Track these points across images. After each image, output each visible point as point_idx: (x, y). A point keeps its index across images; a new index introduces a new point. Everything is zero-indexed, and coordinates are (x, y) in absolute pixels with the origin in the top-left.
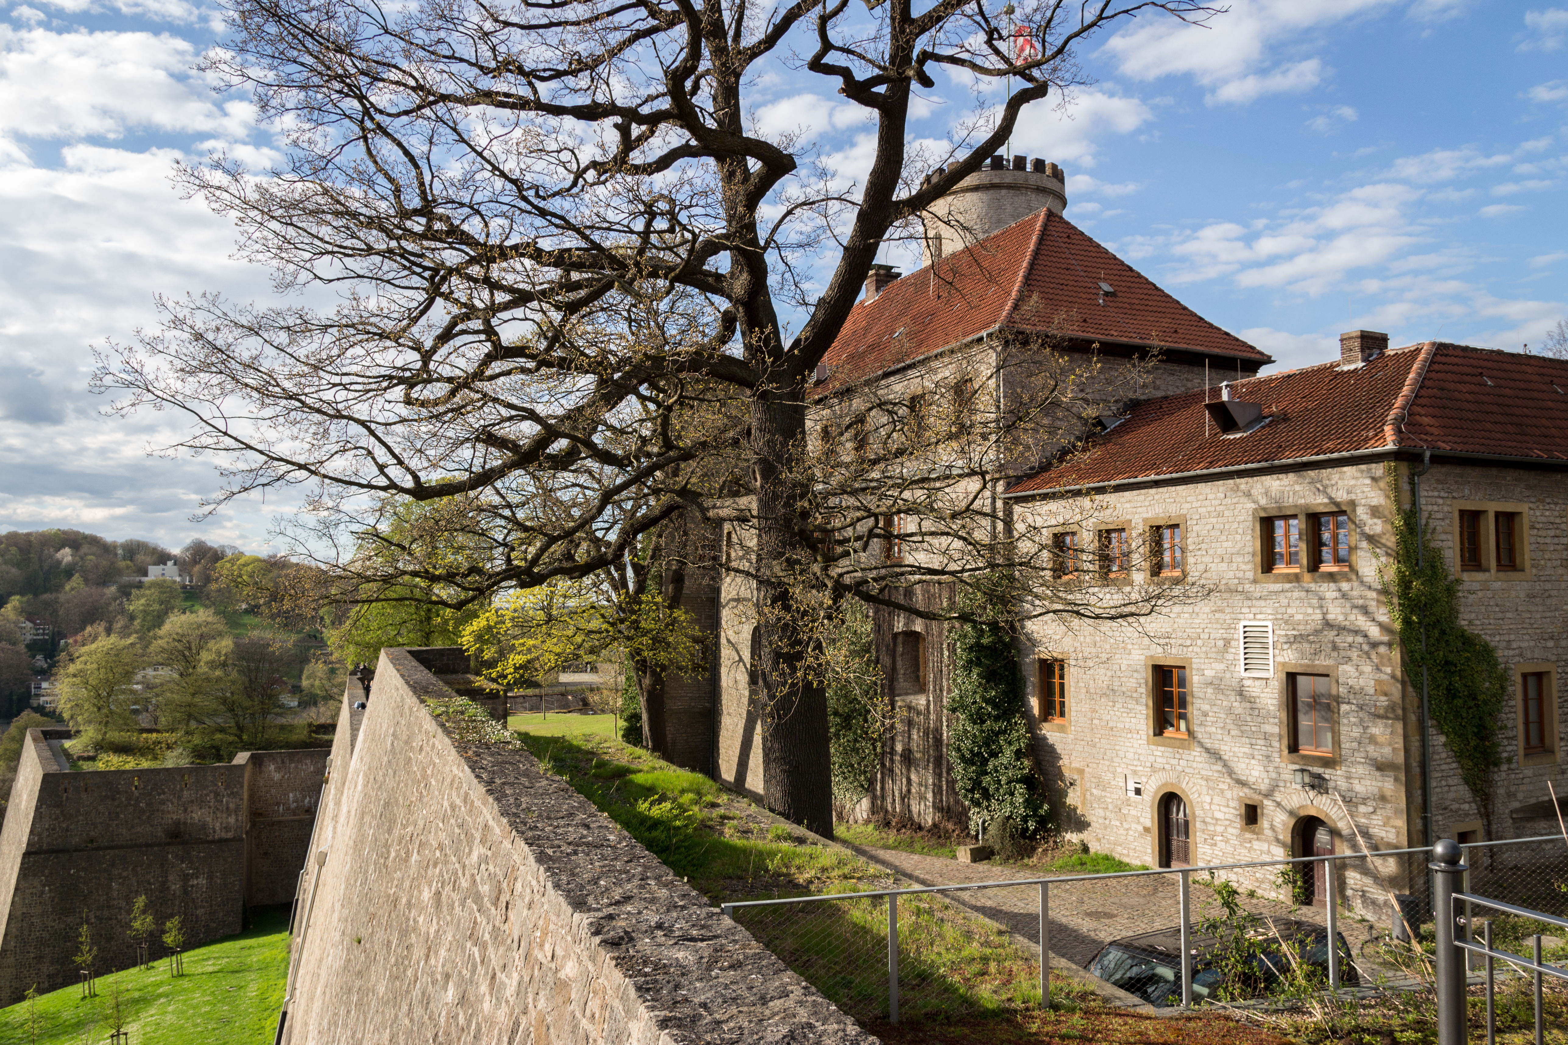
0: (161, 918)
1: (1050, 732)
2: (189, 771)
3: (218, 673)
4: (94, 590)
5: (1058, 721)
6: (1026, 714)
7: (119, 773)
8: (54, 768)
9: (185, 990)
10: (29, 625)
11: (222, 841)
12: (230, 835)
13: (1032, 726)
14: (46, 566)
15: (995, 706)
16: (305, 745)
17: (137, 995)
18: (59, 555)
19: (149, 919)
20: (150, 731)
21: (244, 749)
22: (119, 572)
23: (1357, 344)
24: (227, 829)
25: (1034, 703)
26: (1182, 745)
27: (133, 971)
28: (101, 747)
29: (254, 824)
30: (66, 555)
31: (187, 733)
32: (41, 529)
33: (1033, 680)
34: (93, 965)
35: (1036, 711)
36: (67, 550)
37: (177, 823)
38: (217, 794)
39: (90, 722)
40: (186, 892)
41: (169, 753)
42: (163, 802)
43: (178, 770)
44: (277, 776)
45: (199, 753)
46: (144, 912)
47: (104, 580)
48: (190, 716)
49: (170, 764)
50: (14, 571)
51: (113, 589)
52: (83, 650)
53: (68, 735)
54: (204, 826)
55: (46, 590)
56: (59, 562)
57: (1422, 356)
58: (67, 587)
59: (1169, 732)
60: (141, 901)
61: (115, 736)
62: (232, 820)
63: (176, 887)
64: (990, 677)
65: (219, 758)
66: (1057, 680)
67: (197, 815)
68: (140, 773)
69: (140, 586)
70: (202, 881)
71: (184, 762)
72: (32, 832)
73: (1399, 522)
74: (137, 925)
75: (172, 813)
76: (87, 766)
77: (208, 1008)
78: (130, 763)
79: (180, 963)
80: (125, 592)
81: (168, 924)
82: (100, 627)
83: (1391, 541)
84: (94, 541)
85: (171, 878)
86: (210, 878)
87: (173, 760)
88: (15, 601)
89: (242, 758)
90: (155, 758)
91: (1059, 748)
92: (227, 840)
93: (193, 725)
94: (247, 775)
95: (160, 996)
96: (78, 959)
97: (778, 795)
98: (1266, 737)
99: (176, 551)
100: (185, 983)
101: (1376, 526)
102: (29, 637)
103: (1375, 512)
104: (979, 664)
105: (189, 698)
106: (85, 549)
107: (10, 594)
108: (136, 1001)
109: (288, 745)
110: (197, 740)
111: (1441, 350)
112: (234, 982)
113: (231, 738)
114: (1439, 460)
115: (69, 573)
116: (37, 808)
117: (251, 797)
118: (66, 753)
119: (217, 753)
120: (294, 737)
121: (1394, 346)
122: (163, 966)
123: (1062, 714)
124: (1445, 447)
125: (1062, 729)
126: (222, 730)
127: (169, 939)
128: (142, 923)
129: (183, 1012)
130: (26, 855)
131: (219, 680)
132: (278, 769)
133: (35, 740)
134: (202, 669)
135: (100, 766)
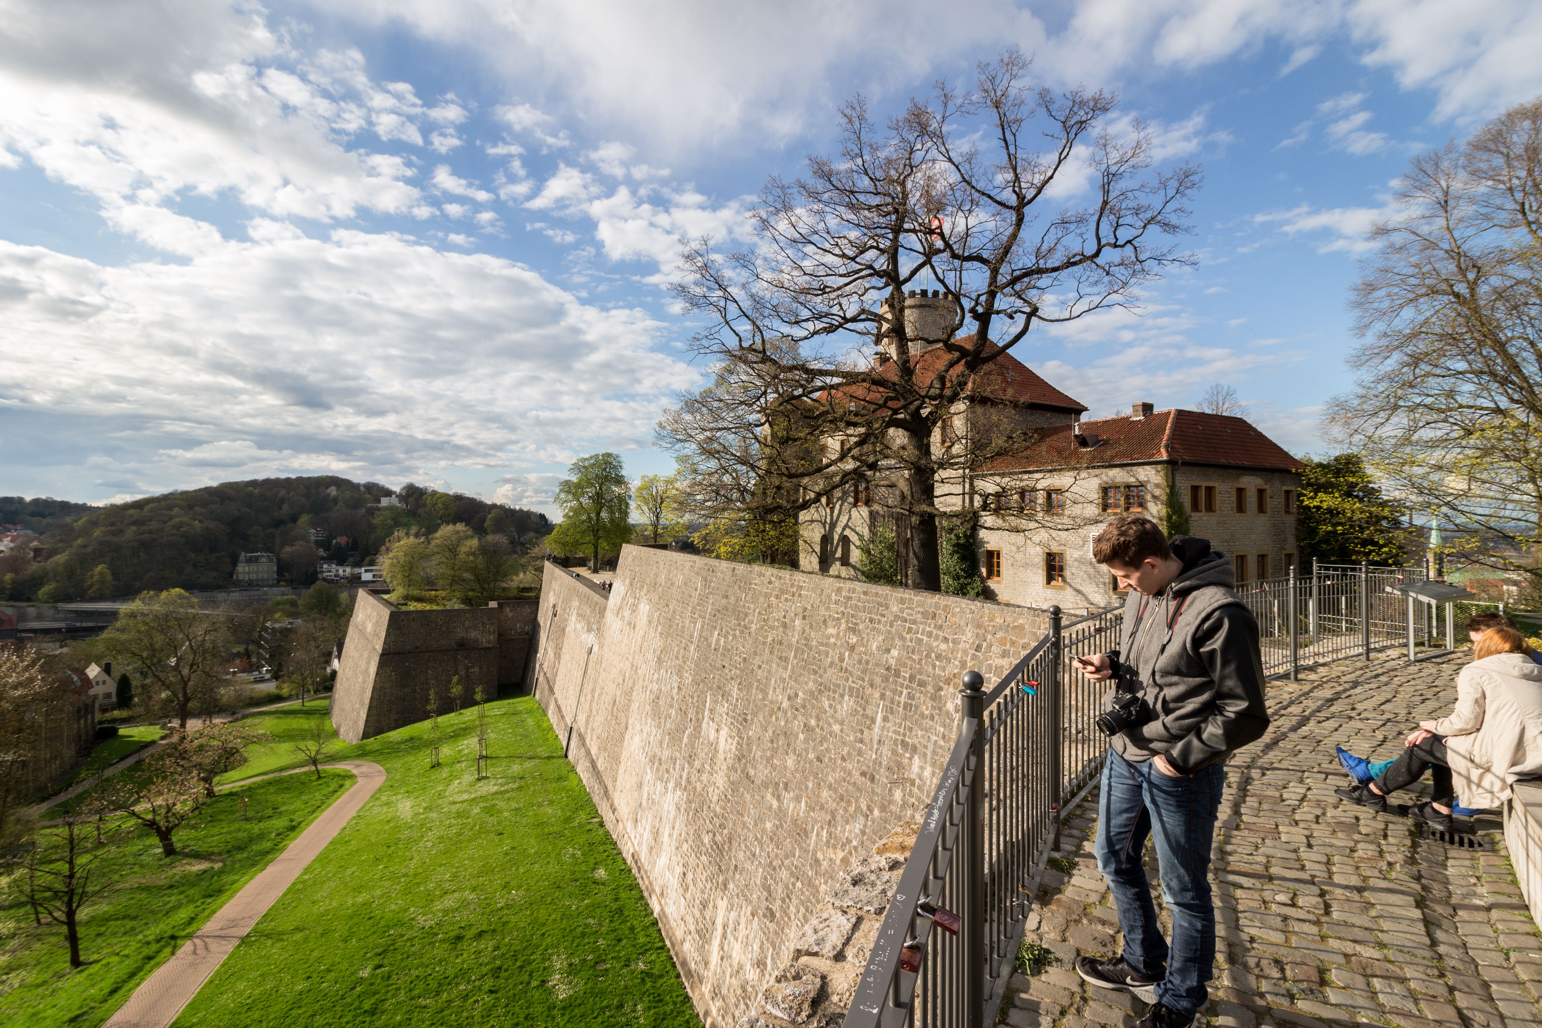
1: (992, 584)
2: (464, 611)
3: (471, 558)
4: (352, 511)
5: (996, 579)
6: (980, 576)
7: (423, 612)
11: (486, 649)
12: (490, 646)
13: (983, 581)
14: (321, 497)
15: (965, 572)
18: (328, 492)
20: (433, 590)
21: (492, 600)
22: (365, 501)
23: (1140, 408)
24: (489, 642)
25: (984, 571)
26: (1061, 588)
28: (407, 598)
29: (500, 640)
30: (332, 491)
31: (454, 591)
32: (314, 475)
33: (983, 559)
35: (985, 574)
36: (332, 488)
37: (462, 639)
38: (482, 623)
40: (468, 676)
41: (447, 602)
42: (454, 628)
43: (456, 611)
44: (510, 615)
45: (466, 602)
47: (357, 506)
49: (449, 608)
50: (303, 500)
51: (364, 510)
54: (477, 640)
55: (323, 511)
56: (330, 495)
57: (1172, 416)
58: (335, 509)
59: (1053, 583)
61: (416, 592)
62: (492, 637)
64: (963, 559)
65: (480, 605)
66: (995, 560)
67: (473, 634)
68: (435, 612)
69: (378, 508)
70: (476, 670)
71: (457, 607)
72: (385, 643)
73: (1168, 490)
74: (454, 690)
75: (460, 633)
76: (404, 608)
78: (427, 607)
83: (1164, 498)
85: (460, 668)
86: (481, 668)
88: (305, 517)
89: (493, 604)
91: (996, 591)
92: (488, 648)
93: (457, 587)
94: (497, 614)
98: (1105, 584)
99: (396, 489)
101: (1157, 492)
103: (1157, 486)
104: (957, 552)
106: (343, 487)
110: (462, 595)
111: (1180, 413)
114: (1184, 464)
115: (336, 501)
116: (387, 630)
117: (499, 626)
119: (477, 602)
120: (515, 594)
121: (1156, 411)
123: (998, 575)
124: (1187, 458)
125: (998, 582)
126: (473, 590)
128: (456, 690)
130: (382, 655)
132: (511, 611)
133: (369, 595)
134: (462, 556)
135: (412, 608)
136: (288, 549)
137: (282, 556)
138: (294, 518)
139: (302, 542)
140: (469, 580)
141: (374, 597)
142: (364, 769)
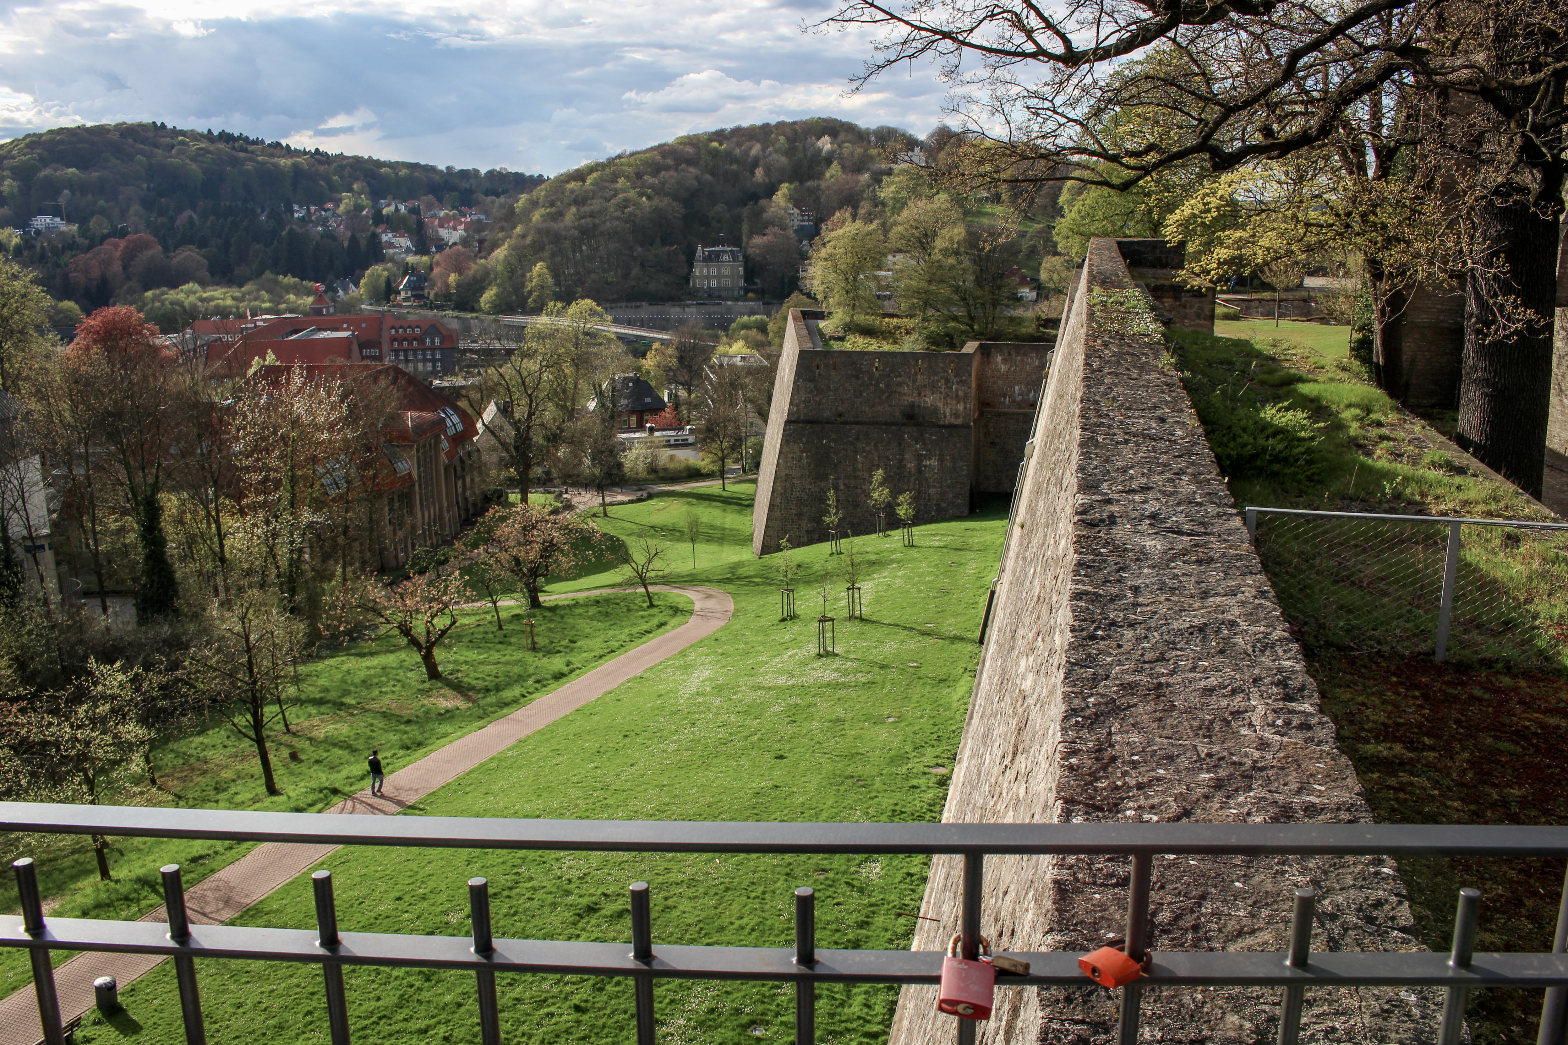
0: (894, 493)
2: (923, 356)
3: (951, 261)
4: (849, 177)
8: (808, 345)
9: (913, 560)
10: (796, 211)
11: (947, 427)
12: (959, 422)
14: (809, 154)
16: (1033, 338)
17: (873, 557)
18: (819, 144)
19: (886, 491)
20: (892, 316)
21: (975, 338)
22: (871, 159)
27: (874, 536)
28: (851, 328)
29: (981, 414)
30: (825, 144)
31: (924, 320)
34: (838, 526)
36: (827, 138)
37: (913, 405)
38: (947, 381)
39: (840, 305)
41: (906, 338)
43: (913, 355)
45: (933, 340)
46: (881, 484)
47: (858, 168)
48: (926, 304)
49: (906, 349)
50: (783, 159)
52: (836, 233)
53: (822, 316)
54: (936, 411)
55: (810, 177)
58: (828, 175)
60: (879, 474)
63: (911, 465)
65: (952, 346)
68: (881, 355)
69: (889, 172)
70: (934, 462)
71: (919, 348)
72: (792, 403)
74: (875, 495)
75: (908, 396)
77: (931, 578)
78: (874, 345)
79: (910, 535)
80: (877, 179)
81: (901, 498)
82: (847, 213)
84: (850, 128)
85: (907, 456)
87: (910, 344)
88: (785, 188)
89: (970, 347)
90: (895, 343)
92: (956, 426)
93: (930, 312)
94: (975, 364)
95: (893, 561)
96: (827, 519)
99: (922, 136)
100: (914, 553)
102: (796, 223)
105: (925, 284)
106: (842, 136)
107: (781, 182)
108: (872, 563)
109: (1016, 337)
110: (933, 327)
112: (955, 559)
113: (963, 327)
115: (828, 161)
116: (796, 382)
117: (979, 387)
118: (821, 334)
119: (951, 340)
120: (1024, 330)
122: (897, 535)
127: (902, 512)
128: (879, 495)
129: (910, 578)
131: (952, 268)
132: (1005, 361)
133: (795, 319)
134: (937, 256)
135: (848, 346)
136: (758, 240)
137: (750, 251)
138: (771, 190)
139: (776, 229)
140: (948, 302)
141: (801, 323)
142: (710, 604)
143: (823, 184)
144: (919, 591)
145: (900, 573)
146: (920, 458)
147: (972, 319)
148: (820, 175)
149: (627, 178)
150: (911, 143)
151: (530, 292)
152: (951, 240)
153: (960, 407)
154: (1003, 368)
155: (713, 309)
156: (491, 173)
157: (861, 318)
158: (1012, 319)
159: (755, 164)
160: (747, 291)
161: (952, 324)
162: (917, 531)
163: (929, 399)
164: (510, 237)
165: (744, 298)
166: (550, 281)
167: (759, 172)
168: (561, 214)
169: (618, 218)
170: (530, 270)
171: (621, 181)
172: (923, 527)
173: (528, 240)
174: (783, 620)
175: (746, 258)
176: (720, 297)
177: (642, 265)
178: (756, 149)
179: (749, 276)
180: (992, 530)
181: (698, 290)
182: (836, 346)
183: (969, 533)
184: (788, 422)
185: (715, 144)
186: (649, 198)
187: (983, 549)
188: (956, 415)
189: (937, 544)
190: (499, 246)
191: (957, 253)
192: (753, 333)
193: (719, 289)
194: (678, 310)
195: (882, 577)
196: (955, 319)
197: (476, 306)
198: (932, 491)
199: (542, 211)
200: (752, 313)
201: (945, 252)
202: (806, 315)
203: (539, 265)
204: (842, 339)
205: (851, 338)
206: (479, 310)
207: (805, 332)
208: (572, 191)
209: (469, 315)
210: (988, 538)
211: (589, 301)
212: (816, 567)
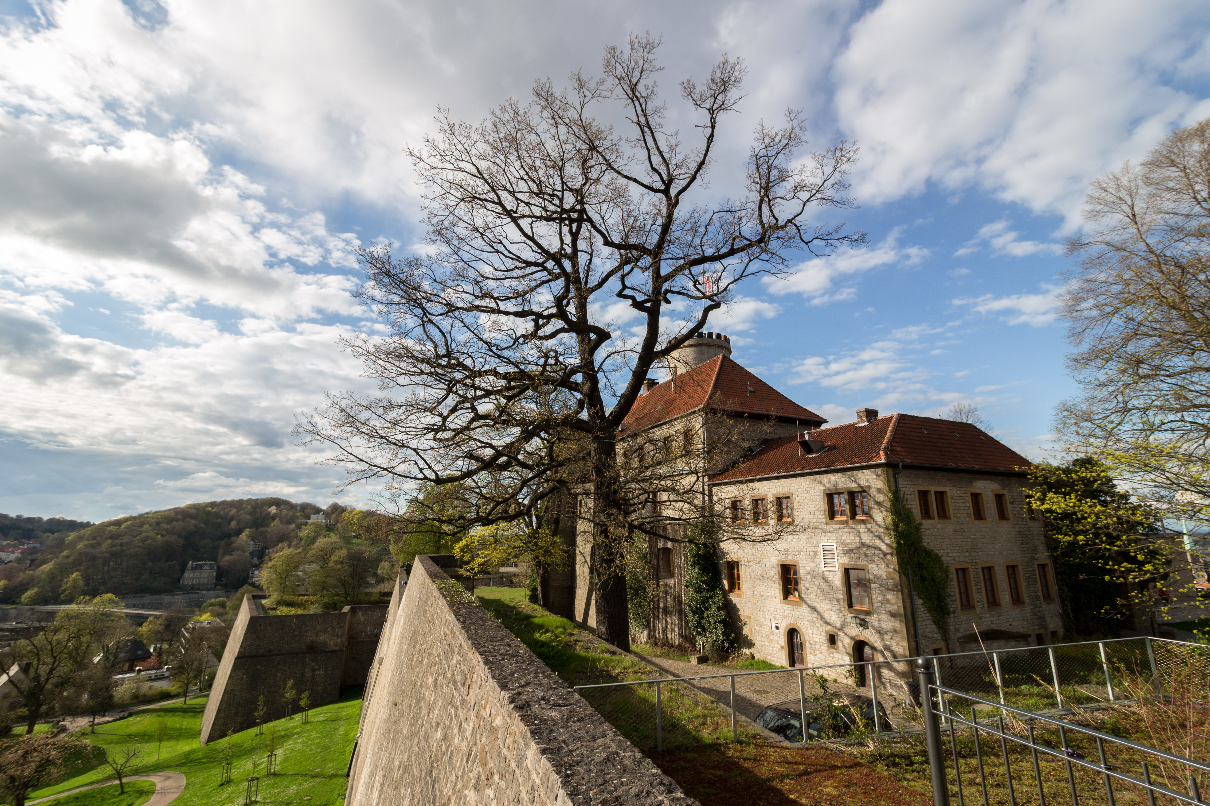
0: (299, 692)
2: (321, 615)
3: (339, 566)
4: (284, 526)
5: (737, 592)
7: (287, 616)
8: (256, 614)
9: (308, 731)
10: (252, 543)
11: (333, 651)
12: (337, 648)
13: (725, 594)
14: (263, 515)
15: (707, 585)
16: (377, 602)
17: (283, 733)
18: (270, 510)
19: (294, 692)
20: (304, 595)
21: (348, 604)
22: (297, 517)
27: (283, 720)
28: (281, 603)
29: (349, 644)
30: (273, 510)
31: (321, 596)
32: (263, 497)
33: (724, 571)
34: (263, 716)
35: (727, 587)
36: (274, 507)
37: (312, 642)
38: (333, 627)
39: (275, 590)
41: (312, 606)
42: (306, 631)
43: (315, 615)
45: (326, 606)
46: (291, 688)
47: (289, 522)
48: (324, 588)
49: (311, 612)
50: (248, 517)
51: (294, 525)
52: (278, 554)
53: (264, 597)
54: (325, 644)
55: (262, 526)
56: (270, 513)
58: (272, 525)
60: (290, 683)
61: (289, 598)
63: (308, 675)
64: (704, 570)
65: (336, 609)
66: (736, 572)
68: (297, 616)
69: (306, 524)
70: (322, 672)
71: (319, 611)
72: (241, 647)
75: (310, 637)
77: (318, 741)
78: (293, 611)
79: (307, 716)
80: (299, 527)
81: (303, 695)
82: (285, 544)
83: (888, 504)
84: (287, 503)
85: (306, 670)
87: (314, 610)
88: (247, 531)
89: (346, 609)
90: (305, 609)
91: (738, 606)
92: (335, 651)
93: (325, 592)
94: (348, 618)
95: (295, 734)
96: (256, 714)
97: (603, 629)
99: (324, 508)
100: (308, 727)
101: (880, 498)
102: (251, 549)
103: (879, 491)
104: (698, 564)
105: (323, 578)
106: (282, 507)
107: (245, 528)
108: (282, 737)
109: (369, 603)
110: (326, 600)
112: (333, 726)
113: (342, 599)
115: (274, 518)
116: (245, 634)
117: (349, 629)
118: (262, 606)
119: (335, 606)
120: (372, 599)
122: (298, 717)
123: (739, 589)
124: (908, 461)
125: (739, 596)
127: (302, 703)
129: (306, 743)
131: (339, 570)
132: (363, 615)
133: (248, 600)
134: (331, 564)
135: (278, 613)
136: (227, 558)
137: (222, 564)
138: (239, 532)
139: (239, 552)
140: (335, 586)
141: (252, 602)
142: (168, 783)
143: (269, 529)
144: (311, 750)
145: (299, 741)
146: (314, 670)
147: (347, 594)
148: (268, 525)
149: (151, 525)
150: (318, 511)
151: (64, 591)
152: (340, 557)
153: (339, 640)
154: (362, 618)
155: (192, 596)
156: (51, 521)
157: (287, 598)
158: (367, 594)
159: (232, 519)
160: (216, 585)
161: (336, 598)
162: (311, 712)
163: (322, 638)
164: (57, 557)
165: (214, 589)
166: (82, 583)
167: (233, 524)
168: (99, 544)
169: (139, 547)
170: (68, 577)
171: (146, 527)
172: (313, 710)
173: (70, 560)
174: (222, 785)
175: (219, 568)
176: (198, 589)
177: (151, 572)
178: (233, 512)
179: (219, 577)
180: (353, 706)
181: (185, 586)
182: (272, 613)
183: (340, 710)
184: (237, 659)
185: (210, 509)
186: (162, 535)
187: (348, 718)
188: (336, 645)
189: (322, 719)
190: (47, 563)
191: (342, 563)
192: (217, 608)
193: (199, 585)
194: (169, 597)
195: (289, 744)
196: (338, 595)
197: (17, 600)
198: (319, 688)
199: (86, 542)
200: (218, 597)
201: (336, 563)
202: (255, 597)
203: (75, 574)
204: (275, 609)
205: (281, 608)
206: (20, 603)
207: (254, 607)
208: (110, 532)
209: (9, 607)
210: (350, 711)
211: (109, 595)
212: (246, 745)
